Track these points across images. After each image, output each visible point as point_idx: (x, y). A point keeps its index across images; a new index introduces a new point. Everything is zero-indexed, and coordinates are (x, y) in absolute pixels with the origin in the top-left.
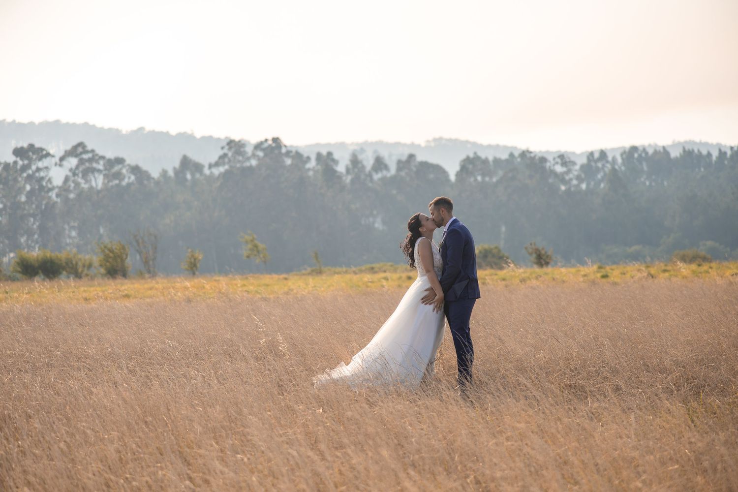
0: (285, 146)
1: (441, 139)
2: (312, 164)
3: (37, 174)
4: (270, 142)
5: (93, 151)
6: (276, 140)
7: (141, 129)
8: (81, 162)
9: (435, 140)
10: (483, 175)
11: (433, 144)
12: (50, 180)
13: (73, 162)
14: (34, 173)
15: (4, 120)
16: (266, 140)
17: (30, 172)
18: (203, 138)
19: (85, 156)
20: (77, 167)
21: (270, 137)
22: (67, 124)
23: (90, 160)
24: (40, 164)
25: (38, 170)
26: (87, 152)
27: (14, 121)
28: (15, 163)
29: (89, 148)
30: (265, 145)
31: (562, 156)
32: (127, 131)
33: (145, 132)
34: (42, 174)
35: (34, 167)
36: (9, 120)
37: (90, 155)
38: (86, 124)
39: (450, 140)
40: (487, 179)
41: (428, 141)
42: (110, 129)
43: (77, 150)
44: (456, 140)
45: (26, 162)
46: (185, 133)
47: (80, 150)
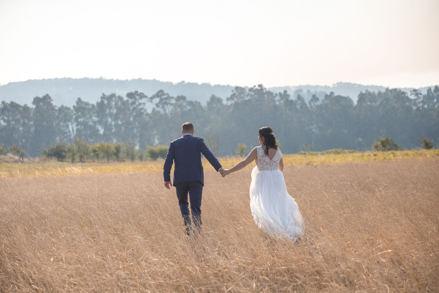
0: (265, 89)
1: (341, 83)
2: (278, 98)
3: (139, 107)
4: (257, 87)
5: (168, 94)
6: (260, 86)
7: (183, 82)
8: (161, 100)
9: (338, 83)
10: (371, 102)
11: (336, 86)
12: (145, 110)
13: (157, 100)
14: (137, 106)
15: (113, 79)
16: (255, 86)
17: (135, 106)
18: (215, 86)
19: (163, 97)
20: (159, 102)
21: (257, 85)
22: (145, 80)
23: (166, 99)
24: (140, 101)
25: (140, 104)
26: (165, 95)
27: (117, 80)
28: (128, 101)
29: (166, 92)
30: (255, 88)
31: (415, 90)
32: (176, 83)
33: (185, 83)
34: (141, 107)
35: (137, 103)
36: (115, 79)
37: (166, 96)
38: (155, 80)
39: (346, 83)
40: (373, 103)
41: (334, 84)
42: (167, 83)
43: (160, 94)
44: (349, 83)
45: (133, 100)
46: (206, 83)
47: (160, 93)
